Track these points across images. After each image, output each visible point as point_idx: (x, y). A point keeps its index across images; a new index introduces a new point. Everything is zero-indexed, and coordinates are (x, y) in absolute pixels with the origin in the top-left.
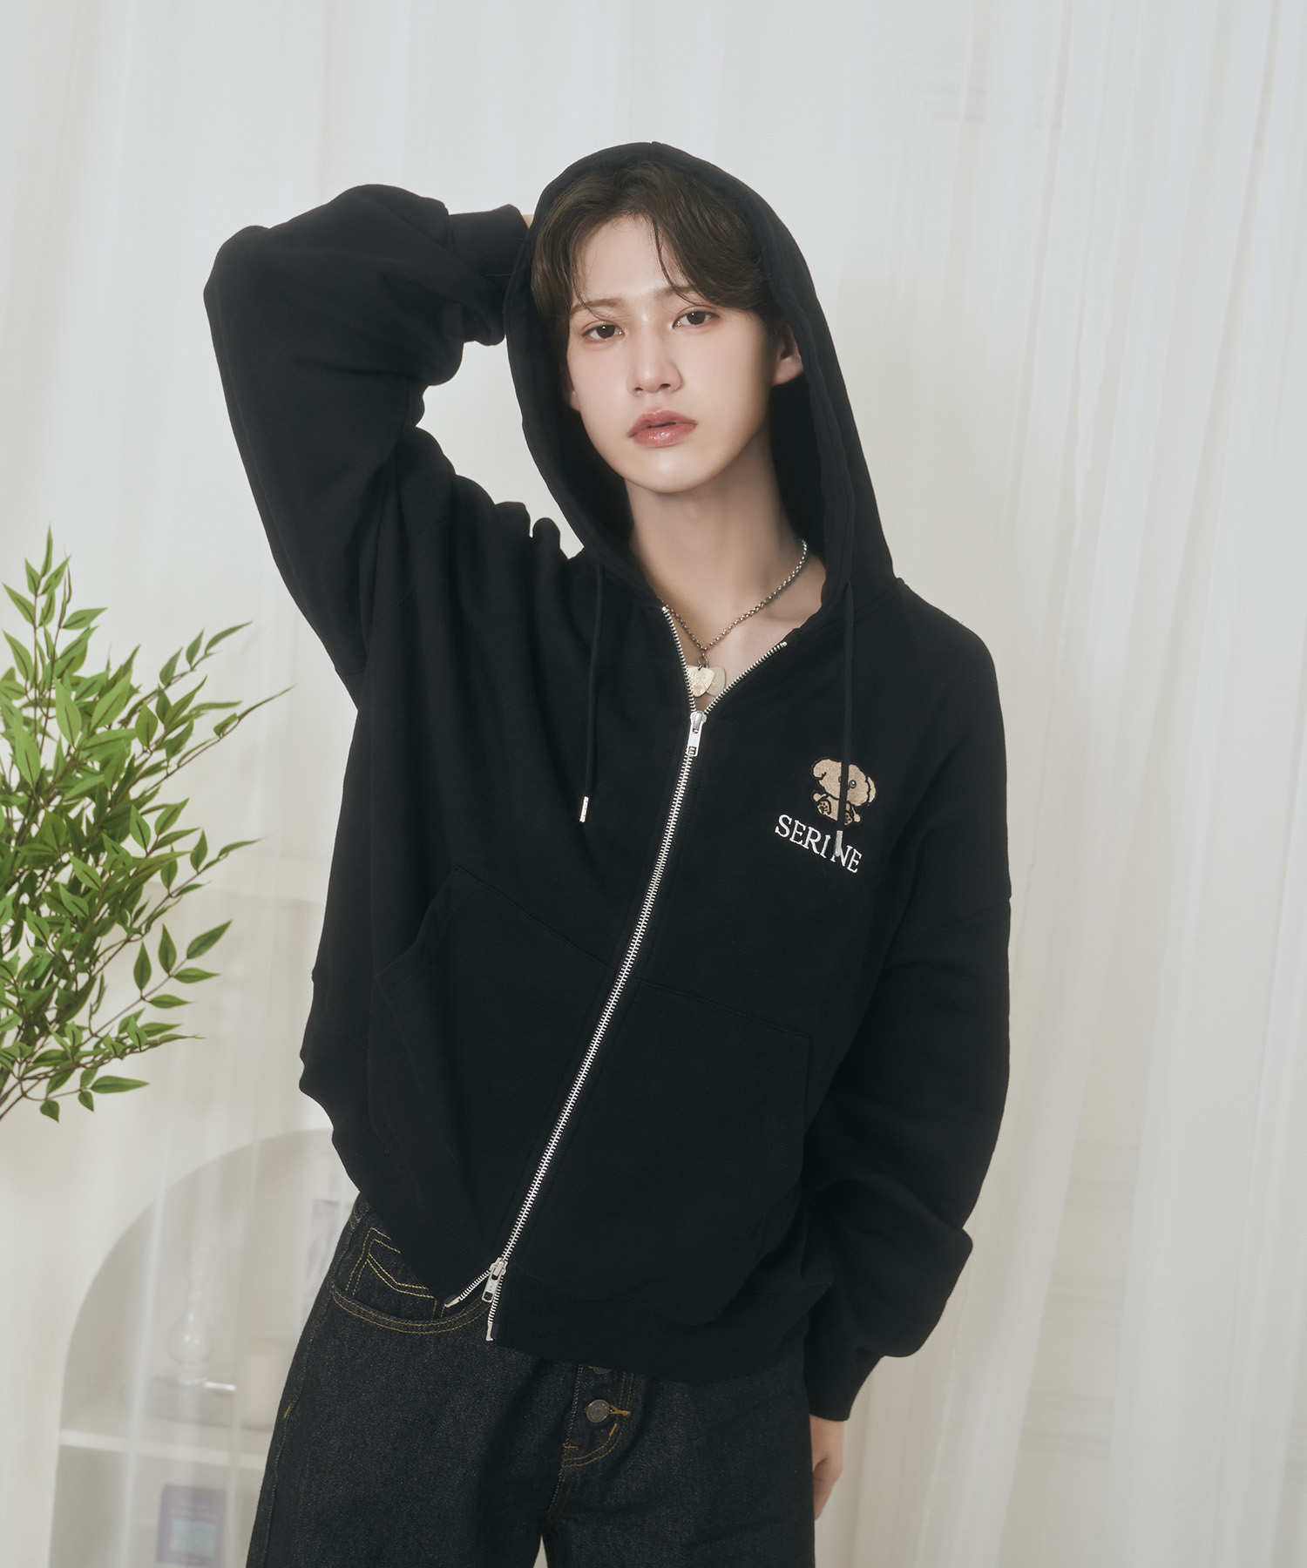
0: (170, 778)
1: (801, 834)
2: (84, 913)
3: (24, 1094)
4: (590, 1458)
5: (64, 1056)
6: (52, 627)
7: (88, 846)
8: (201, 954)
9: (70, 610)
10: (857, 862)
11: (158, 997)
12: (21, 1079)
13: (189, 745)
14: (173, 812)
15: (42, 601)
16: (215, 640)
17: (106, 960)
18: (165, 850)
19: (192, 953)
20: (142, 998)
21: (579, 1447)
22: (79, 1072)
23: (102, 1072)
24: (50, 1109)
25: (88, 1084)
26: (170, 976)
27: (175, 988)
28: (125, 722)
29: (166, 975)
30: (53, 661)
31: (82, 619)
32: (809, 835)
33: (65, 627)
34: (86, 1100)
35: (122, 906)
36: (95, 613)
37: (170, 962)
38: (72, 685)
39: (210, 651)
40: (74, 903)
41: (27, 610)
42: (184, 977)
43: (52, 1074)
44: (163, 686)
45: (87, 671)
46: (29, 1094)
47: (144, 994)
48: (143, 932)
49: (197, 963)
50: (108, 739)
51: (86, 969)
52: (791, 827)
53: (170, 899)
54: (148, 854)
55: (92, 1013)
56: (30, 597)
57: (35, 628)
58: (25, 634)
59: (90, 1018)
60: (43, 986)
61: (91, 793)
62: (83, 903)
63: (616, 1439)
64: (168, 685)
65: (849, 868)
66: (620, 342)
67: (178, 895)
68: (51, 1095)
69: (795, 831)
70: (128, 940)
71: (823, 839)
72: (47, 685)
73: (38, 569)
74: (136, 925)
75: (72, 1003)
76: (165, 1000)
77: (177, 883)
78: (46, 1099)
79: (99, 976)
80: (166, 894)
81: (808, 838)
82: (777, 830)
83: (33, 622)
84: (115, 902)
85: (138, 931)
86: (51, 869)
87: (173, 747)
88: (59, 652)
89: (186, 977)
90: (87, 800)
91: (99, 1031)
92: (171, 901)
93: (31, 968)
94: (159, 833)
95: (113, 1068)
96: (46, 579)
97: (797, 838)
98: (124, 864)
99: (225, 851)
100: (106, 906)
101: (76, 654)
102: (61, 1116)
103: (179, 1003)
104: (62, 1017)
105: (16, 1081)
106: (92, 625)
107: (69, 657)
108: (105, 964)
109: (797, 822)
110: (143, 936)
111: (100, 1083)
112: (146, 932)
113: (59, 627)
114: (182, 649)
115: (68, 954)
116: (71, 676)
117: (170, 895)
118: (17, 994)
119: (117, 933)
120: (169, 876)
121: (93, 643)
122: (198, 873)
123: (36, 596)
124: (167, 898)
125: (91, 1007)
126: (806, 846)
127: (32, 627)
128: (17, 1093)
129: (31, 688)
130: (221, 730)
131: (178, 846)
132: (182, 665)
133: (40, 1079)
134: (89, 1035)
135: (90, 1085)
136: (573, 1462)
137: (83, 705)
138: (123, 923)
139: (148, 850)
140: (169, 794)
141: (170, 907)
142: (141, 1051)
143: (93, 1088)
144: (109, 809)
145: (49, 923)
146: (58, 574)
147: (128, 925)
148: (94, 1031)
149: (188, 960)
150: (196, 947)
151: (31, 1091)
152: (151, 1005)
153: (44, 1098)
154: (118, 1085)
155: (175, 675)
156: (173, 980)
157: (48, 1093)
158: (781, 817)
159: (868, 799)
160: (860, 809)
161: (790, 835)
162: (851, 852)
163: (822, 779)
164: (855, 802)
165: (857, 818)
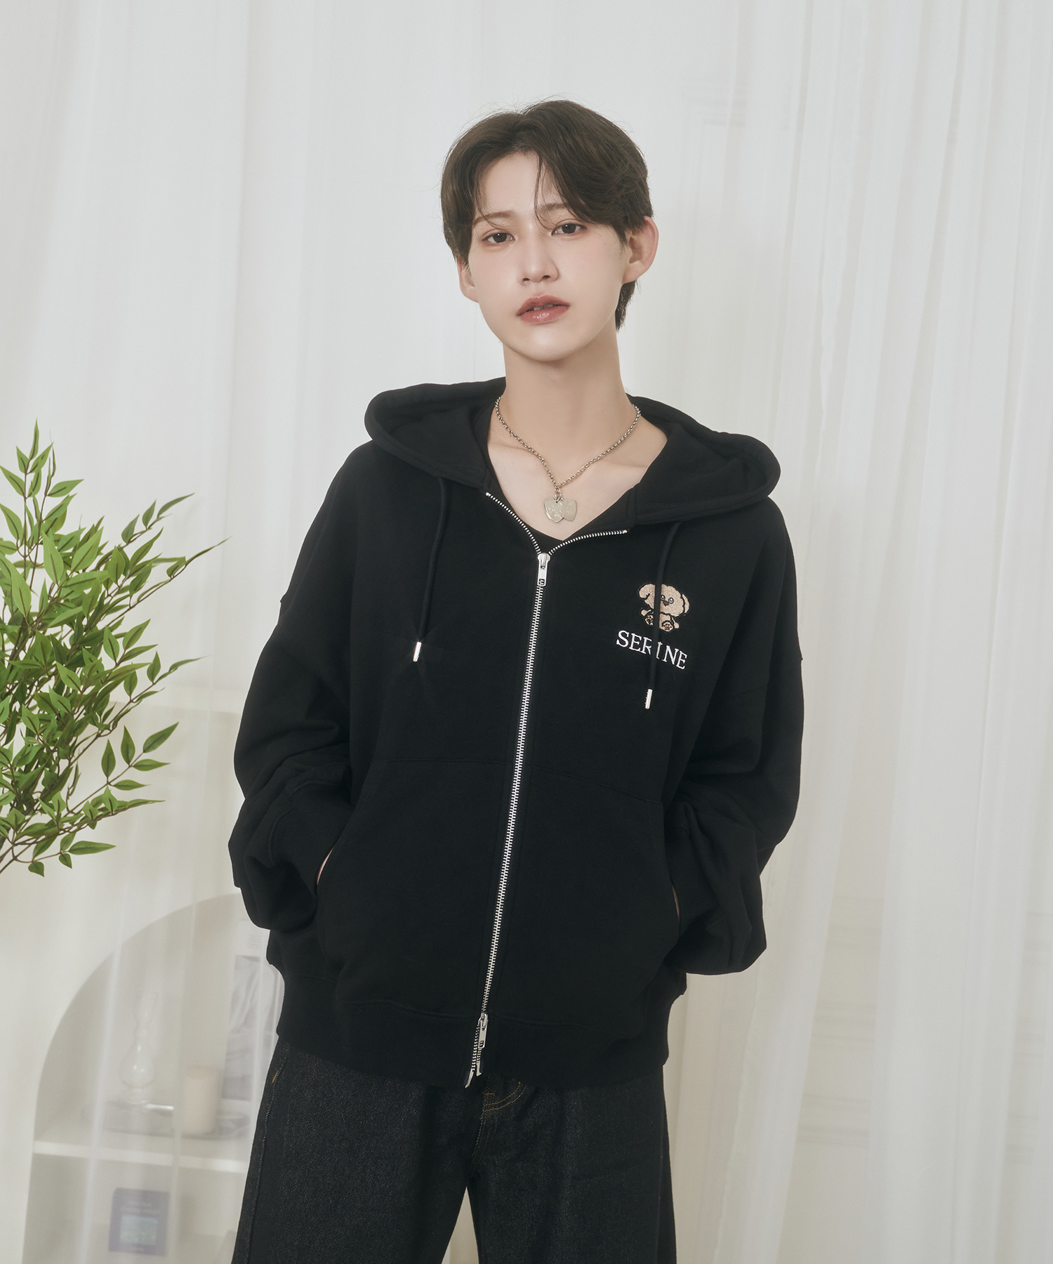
0: (131, 610)
1: (638, 643)
2: (67, 711)
3: (15, 858)
4: (504, 1103)
5: (48, 827)
6: (40, 496)
7: (69, 663)
8: (154, 749)
9: (54, 482)
10: (684, 661)
11: (121, 782)
12: (14, 844)
13: (146, 585)
14: (135, 635)
15: (31, 477)
16: (166, 507)
17: (81, 751)
18: (128, 663)
19: (147, 749)
20: (109, 783)
21: (496, 1093)
22: (59, 839)
23: (78, 838)
24: (37, 868)
25: (67, 848)
26: (130, 767)
27: (134, 775)
29: (128, 766)
30: (40, 522)
31: (63, 489)
32: (645, 643)
33: (49, 495)
34: (65, 860)
35: (95, 709)
36: (74, 484)
37: (130, 755)
38: (55, 541)
39: (161, 516)
41: (18, 485)
42: (142, 766)
43: (37, 842)
44: (123, 544)
45: (65, 530)
46: (18, 858)
47: (109, 781)
48: (111, 729)
49: (151, 756)
50: (84, 580)
51: (66, 757)
52: (630, 639)
53: (132, 703)
54: (117, 665)
55: (69, 795)
56: (21, 475)
57: (25, 499)
58: (16, 504)
59: (68, 798)
60: (33, 770)
61: (71, 622)
62: (67, 702)
63: (524, 1087)
64: (129, 542)
65: (678, 666)
66: (512, 246)
67: (138, 700)
68: (36, 858)
69: (633, 641)
70: (99, 735)
72: (35, 541)
73: (28, 455)
74: (106, 722)
75: (55, 784)
76: (127, 784)
77: (137, 692)
78: (33, 861)
79: (74, 765)
80: (129, 700)
81: (644, 646)
82: (618, 642)
83: (24, 494)
84: (90, 703)
85: (107, 727)
86: (36, 684)
88: (44, 517)
89: (143, 766)
90: (67, 628)
91: (74, 809)
93: (23, 755)
94: (126, 648)
95: (86, 835)
96: (33, 461)
97: (635, 646)
98: (98, 673)
99: (174, 667)
100: (83, 707)
101: (58, 517)
102: (45, 872)
103: (139, 786)
104: (46, 796)
105: (11, 845)
106: (71, 494)
107: (53, 518)
108: (79, 755)
109: (634, 635)
110: (111, 731)
111: (77, 847)
112: (113, 729)
113: (46, 495)
114: (139, 515)
116: (53, 534)
117: (131, 701)
118: (12, 776)
119: (90, 730)
120: (130, 689)
121: (70, 508)
122: (154, 684)
123: (26, 474)
124: (129, 703)
125: (69, 789)
126: (643, 652)
127: (23, 497)
128: (9, 857)
129: (21, 545)
130: (172, 573)
131: (137, 659)
132: (139, 527)
133: (30, 844)
134: (67, 812)
135: (68, 849)
136: (491, 1107)
137: (64, 555)
138: (95, 722)
139: (117, 662)
140: (129, 623)
141: (132, 709)
142: (112, 815)
143: (69, 851)
144: (84, 633)
145: (39, 719)
146: (44, 457)
147: (99, 724)
148: (70, 809)
149: (144, 754)
150: (150, 743)
151: (21, 855)
152: (115, 788)
153: (31, 860)
154: (90, 848)
155: (134, 533)
156: (132, 769)
157: (34, 857)
158: (620, 632)
159: (684, 611)
160: (678, 619)
161: (629, 645)
162: (678, 653)
163: (646, 599)
164: (675, 613)
165: (677, 626)
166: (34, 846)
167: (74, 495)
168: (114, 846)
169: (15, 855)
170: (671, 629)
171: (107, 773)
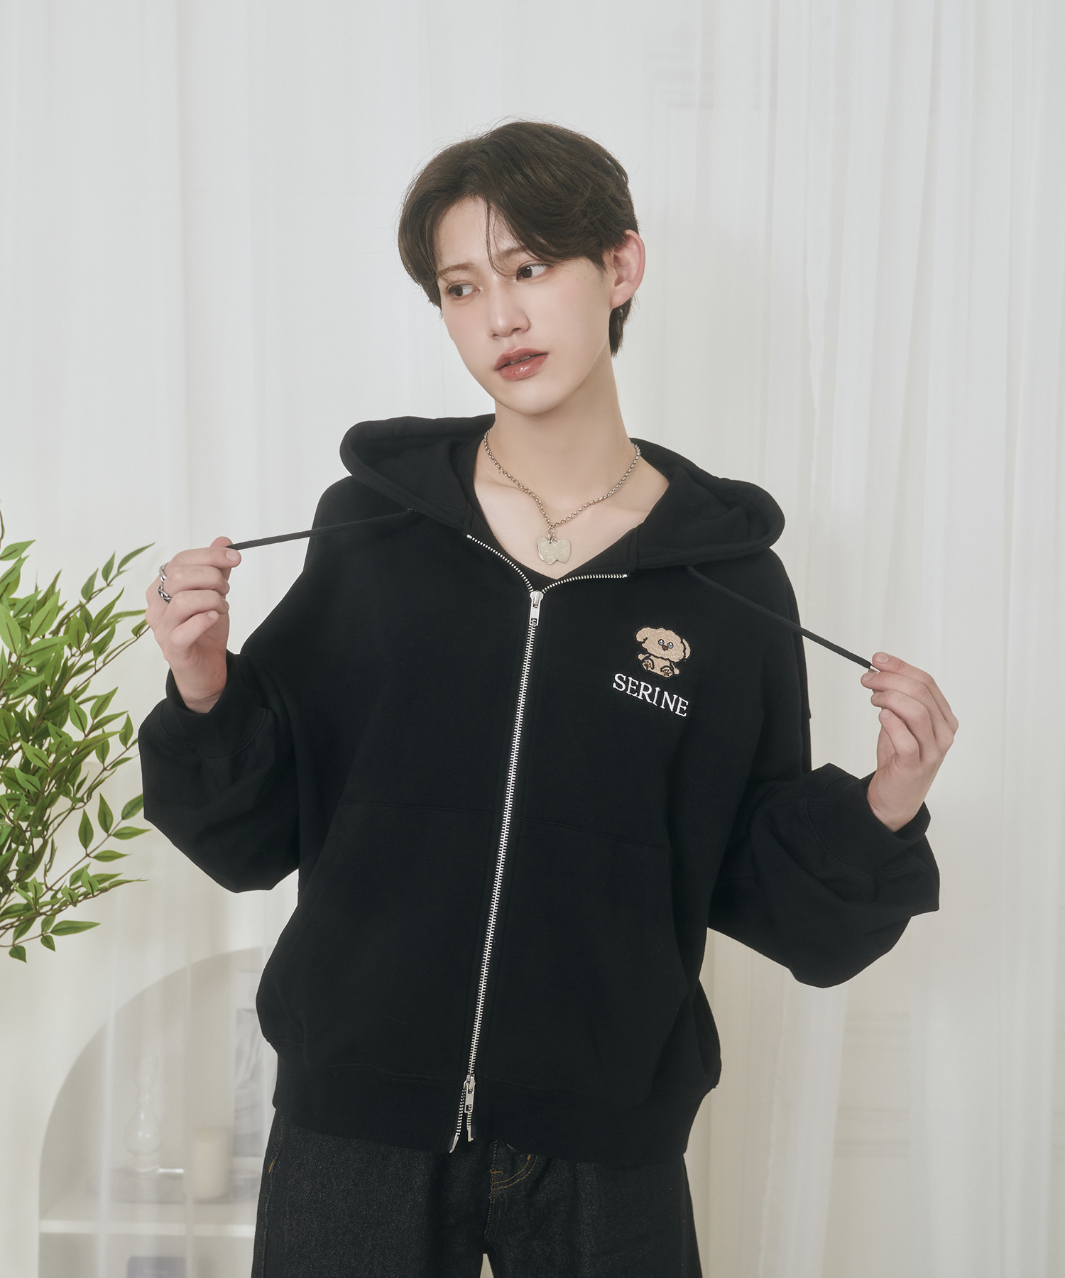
0: (97, 674)
1: (635, 688)
2: (37, 789)
4: (513, 1180)
5: (27, 907)
7: (34, 735)
8: (133, 815)
9: (4, 545)
10: (684, 708)
11: (100, 853)
13: (112, 645)
14: (104, 701)
16: (126, 560)
17: (55, 827)
18: (98, 732)
19: (126, 815)
20: (88, 855)
21: (504, 1171)
22: (39, 920)
23: (59, 918)
24: (18, 953)
25: (48, 929)
26: (109, 836)
27: (114, 844)
28: (55, 633)
29: (106, 835)
31: (14, 551)
32: (642, 689)
34: (48, 942)
35: (66, 781)
36: (25, 545)
37: (108, 824)
38: (10, 605)
39: (121, 570)
40: (27, 780)
42: (121, 835)
43: (17, 924)
44: (84, 601)
45: (20, 594)
47: (88, 853)
48: (85, 801)
49: (131, 822)
50: (44, 646)
51: (40, 834)
52: (626, 683)
53: (105, 772)
54: (86, 736)
55: (46, 871)
59: (45, 875)
60: (4, 852)
61: (33, 692)
62: (35, 780)
63: (533, 1162)
64: (90, 599)
65: (677, 712)
66: (477, 297)
67: (112, 768)
68: (17, 942)
69: (630, 685)
70: (73, 809)
71: (654, 691)
74: (79, 795)
75: (30, 863)
76: (106, 855)
77: (110, 759)
78: (13, 945)
79: (50, 840)
80: (102, 768)
81: (642, 691)
82: (614, 686)
84: (61, 778)
85: (81, 800)
87: (100, 649)
89: (123, 835)
90: (29, 697)
91: (54, 885)
92: (106, 773)
94: (94, 718)
95: (69, 914)
97: (632, 691)
98: (67, 746)
100: (54, 782)
101: (12, 579)
102: (27, 957)
103: (120, 856)
104: (21, 877)
106: (23, 555)
107: (7, 581)
108: (54, 831)
109: (630, 679)
110: (85, 804)
111: (59, 927)
112: (88, 801)
114: (98, 570)
115: (24, 825)
116: (8, 599)
117: (105, 769)
119: (63, 803)
120: (102, 755)
121: (24, 571)
122: (127, 749)
124: (103, 771)
125: (46, 866)
126: (640, 697)
130: (137, 631)
131: (108, 728)
132: (99, 582)
133: (8, 929)
134: (45, 890)
135: (50, 930)
136: (500, 1185)
137: (20, 621)
138: (67, 794)
139: (86, 733)
140: (98, 687)
141: (106, 778)
142: (94, 896)
143: (51, 932)
144: (49, 703)
145: (7, 799)
147: (72, 795)
148: (49, 886)
149: (123, 821)
150: (129, 809)
152: (95, 860)
153: (11, 944)
154: (73, 927)
155: (94, 590)
156: (111, 838)
157: (14, 941)
158: (617, 676)
159: (685, 656)
160: (678, 665)
161: (626, 689)
162: (677, 700)
163: (644, 642)
164: (674, 659)
165: (677, 672)
166: (13, 929)
167: (26, 557)
168: (97, 924)
170: (670, 675)
171: (86, 845)
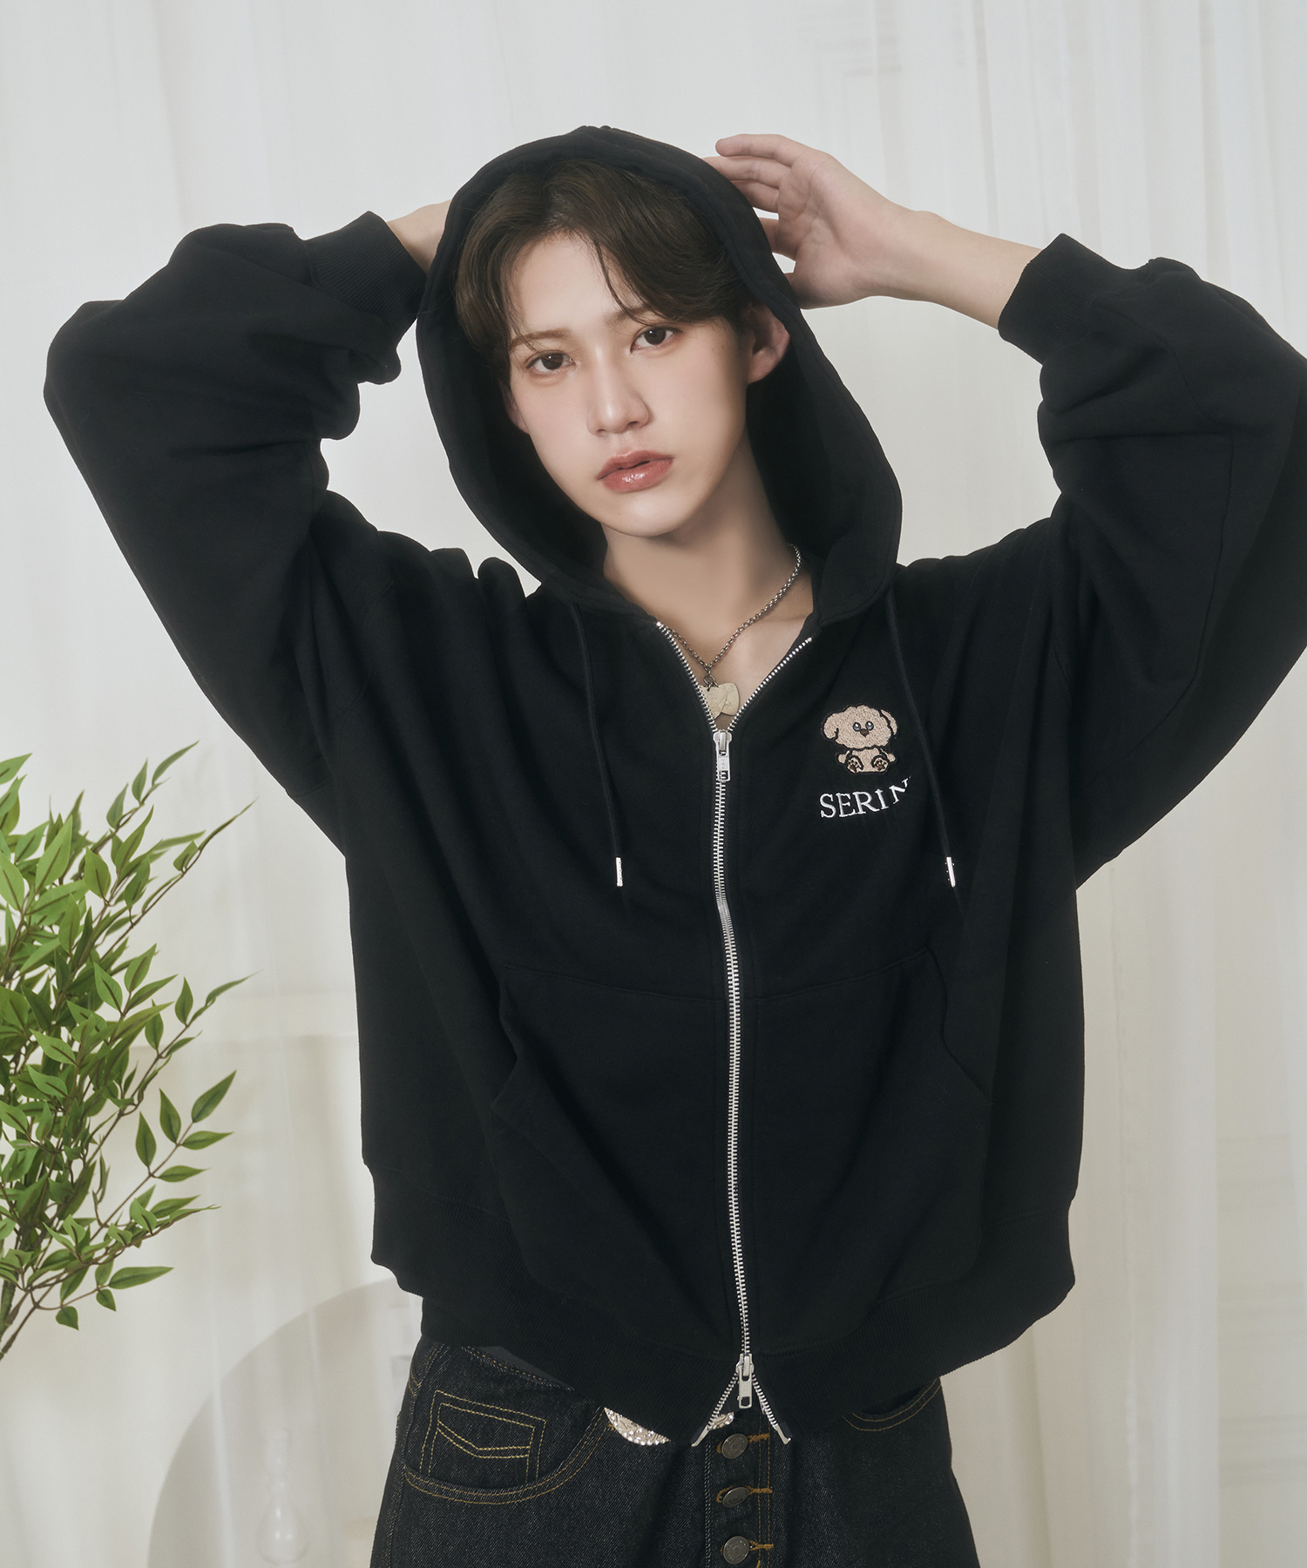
1: (848, 804)
2: (63, 1094)
3: (36, 1305)
8: (208, 1114)
11: (168, 1171)
12: (28, 1290)
14: (141, 964)
16: (162, 769)
18: (142, 1007)
19: (197, 1117)
20: (151, 1175)
26: (177, 1146)
32: (858, 801)
37: (174, 1130)
39: (156, 783)
40: (48, 1083)
42: (194, 1143)
46: (41, 1305)
47: (152, 1171)
48: (136, 1103)
54: (123, 1015)
55: (97, 1202)
59: (96, 1207)
61: (50, 960)
62: (60, 1081)
64: (118, 826)
66: (571, 374)
67: (168, 1053)
69: (841, 804)
70: (121, 1114)
71: (875, 797)
76: (176, 1172)
78: (61, 1307)
80: (156, 1055)
81: (860, 804)
82: (822, 814)
87: (132, 893)
93: (15, 1166)
97: (846, 810)
101: (8, 811)
109: (839, 795)
110: (137, 1106)
111: (119, 1277)
116: (6, 837)
117: (160, 1056)
122: (187, 1026)
124: (157, 1060)
125: (95, 1195)
134: (98, 1226)
135: (107, 1282)
139: (122, 1010)
141: (161, 1068)
143: (109, 1285)
147: (120, 1096)
148: (103, 1222)
149: (194, 1124)
150: (201, 1107)
151: (44, 1300)
153: (59, 1305)
154: (138, 1276)
155: (124, 814)
156: (181, 1148)
157: (63, 1300)
158: (822, 798)
159: (892, 732)
160: (889, 748)
161: (838, 811)
163: (837, 737)
164: (881, 742)
165: (892, 758)
166: (60, 1285)
168: (171, 1269)
169: (36, 1300)
170: (886, 766)
